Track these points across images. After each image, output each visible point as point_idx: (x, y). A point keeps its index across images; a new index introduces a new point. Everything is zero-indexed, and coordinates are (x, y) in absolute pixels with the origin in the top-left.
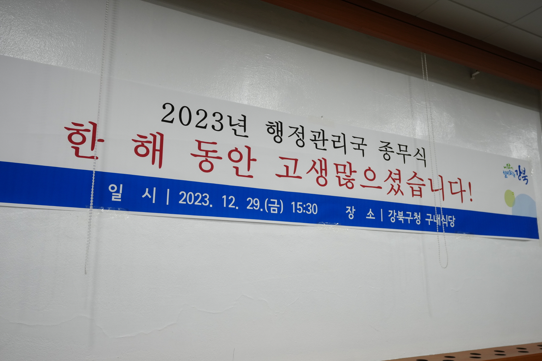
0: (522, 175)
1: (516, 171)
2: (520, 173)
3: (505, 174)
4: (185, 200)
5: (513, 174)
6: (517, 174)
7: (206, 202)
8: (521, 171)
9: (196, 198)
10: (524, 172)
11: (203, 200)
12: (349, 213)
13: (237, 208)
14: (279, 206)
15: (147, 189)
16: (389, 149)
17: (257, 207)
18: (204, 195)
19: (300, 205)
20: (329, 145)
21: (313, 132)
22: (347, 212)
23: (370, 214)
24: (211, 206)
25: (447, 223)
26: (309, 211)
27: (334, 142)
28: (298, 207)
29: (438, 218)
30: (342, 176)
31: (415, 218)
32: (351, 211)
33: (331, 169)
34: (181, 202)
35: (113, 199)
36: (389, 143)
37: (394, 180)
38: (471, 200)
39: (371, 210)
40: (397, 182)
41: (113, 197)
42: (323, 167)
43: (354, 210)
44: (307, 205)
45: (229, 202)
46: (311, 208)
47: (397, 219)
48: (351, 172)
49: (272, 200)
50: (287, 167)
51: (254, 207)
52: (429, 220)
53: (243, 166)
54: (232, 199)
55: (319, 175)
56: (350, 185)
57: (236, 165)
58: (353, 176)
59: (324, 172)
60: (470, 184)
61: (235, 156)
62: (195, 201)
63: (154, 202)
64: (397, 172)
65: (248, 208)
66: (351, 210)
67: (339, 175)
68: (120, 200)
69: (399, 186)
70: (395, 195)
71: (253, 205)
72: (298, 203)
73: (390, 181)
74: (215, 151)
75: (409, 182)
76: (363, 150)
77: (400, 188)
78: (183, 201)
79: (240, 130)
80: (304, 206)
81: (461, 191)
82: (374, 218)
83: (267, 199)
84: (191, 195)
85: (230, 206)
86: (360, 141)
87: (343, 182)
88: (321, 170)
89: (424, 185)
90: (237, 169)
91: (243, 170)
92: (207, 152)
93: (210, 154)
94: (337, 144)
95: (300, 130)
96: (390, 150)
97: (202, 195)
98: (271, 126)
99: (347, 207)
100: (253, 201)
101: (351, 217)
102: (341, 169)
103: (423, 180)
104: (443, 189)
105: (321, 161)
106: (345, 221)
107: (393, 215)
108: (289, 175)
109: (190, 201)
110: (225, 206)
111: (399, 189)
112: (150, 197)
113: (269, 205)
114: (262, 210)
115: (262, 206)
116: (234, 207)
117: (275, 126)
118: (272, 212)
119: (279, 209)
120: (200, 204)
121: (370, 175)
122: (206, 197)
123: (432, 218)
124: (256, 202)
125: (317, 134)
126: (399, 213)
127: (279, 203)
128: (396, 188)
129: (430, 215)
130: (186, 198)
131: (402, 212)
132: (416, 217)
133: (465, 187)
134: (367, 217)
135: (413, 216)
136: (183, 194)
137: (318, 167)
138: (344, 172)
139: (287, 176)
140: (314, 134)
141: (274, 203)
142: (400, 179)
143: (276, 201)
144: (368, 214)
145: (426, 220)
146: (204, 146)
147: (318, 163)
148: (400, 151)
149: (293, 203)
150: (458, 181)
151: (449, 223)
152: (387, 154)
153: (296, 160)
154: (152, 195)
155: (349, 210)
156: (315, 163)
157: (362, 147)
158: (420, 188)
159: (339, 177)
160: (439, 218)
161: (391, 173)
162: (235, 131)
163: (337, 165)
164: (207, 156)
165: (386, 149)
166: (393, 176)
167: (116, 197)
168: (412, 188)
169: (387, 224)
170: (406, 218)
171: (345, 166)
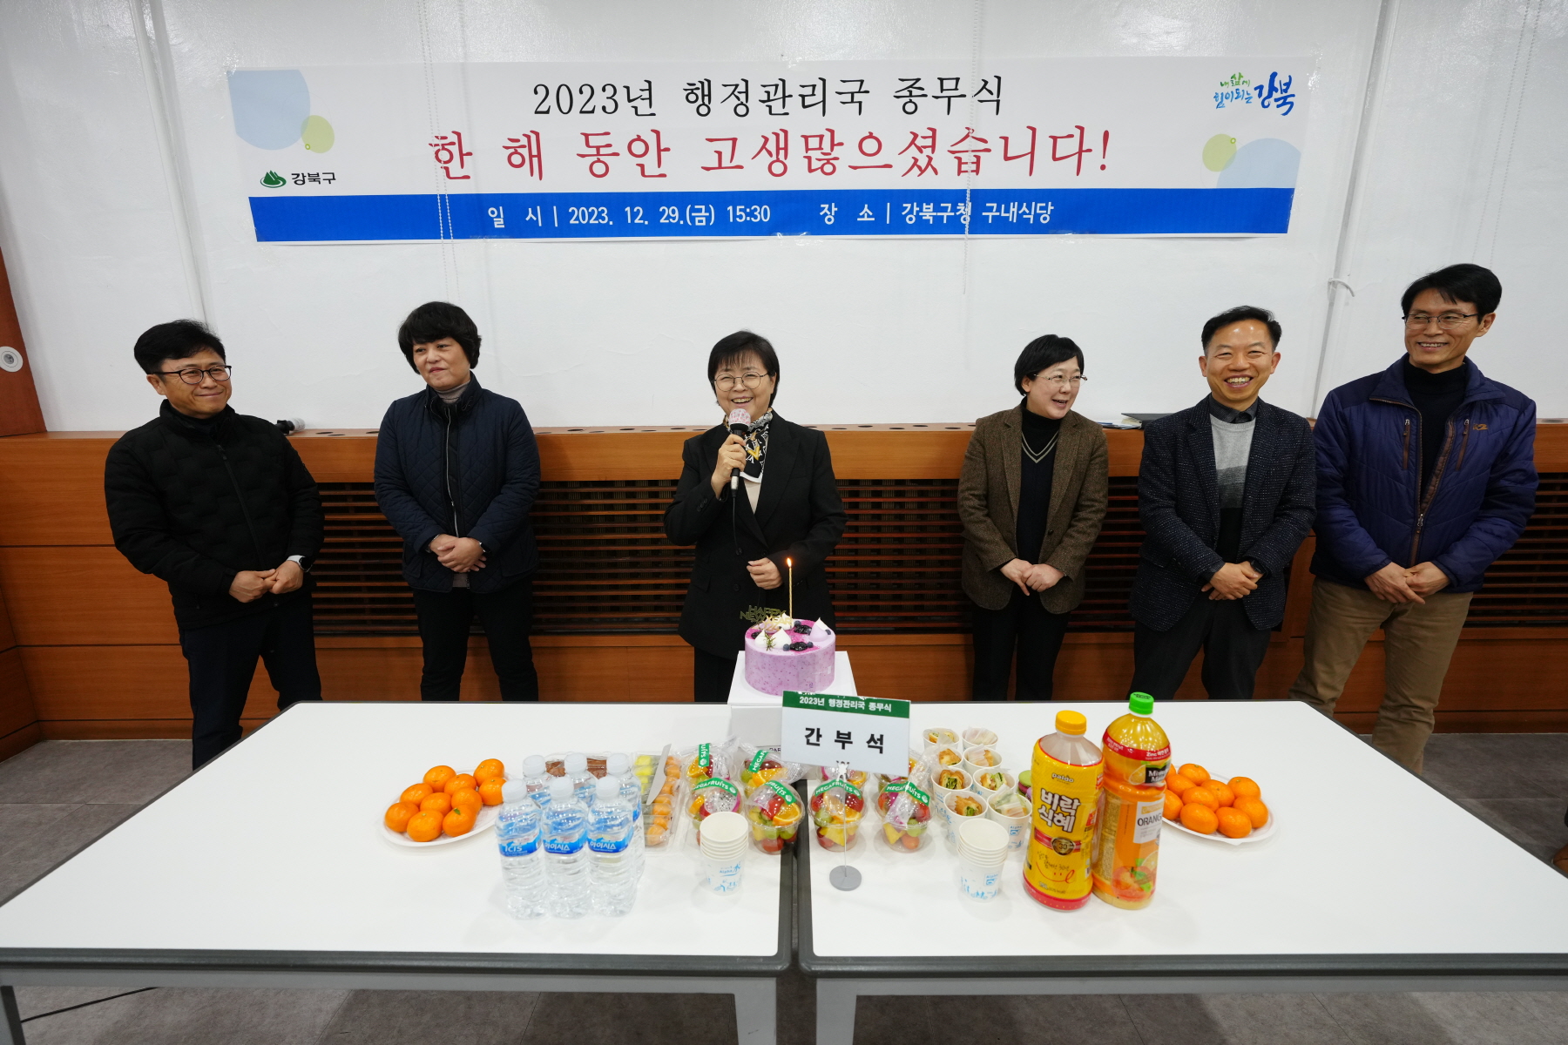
0: (1276, 95)
1: (1260, 88)
2: (1272, 89)
3: (1220, 100)
4: (577, 219)
5: (1246, 96)
6: (1260, 95)
7: (604, 219)
8: (1277, 85)
9: (591, 215)
10: (1284, 87)
11: (600, 216)
12: (826, 214)
13: (646, 223)
14: (708, 214)
15: (530, 209)
16: (915, 92)
17: (674, 218)
18: (600, 210)
19: (741, 210)
20: (794, 104)
21: (764, 86)
22: (822, 214)
23: (866, 215)
24: (611, 223)
25: (1031, 217)
26: (756, 217)
27: (803, 97)
28: (738, 213)
29: (1012, 209)
30: (815, 155)
31: (958, 213)
32: (829, 213)
33: (796, 145)
34: (572, 222)
35: (496, 226)
36: (918, 80)
37: (920, 149)
38: (1103, 167)
39: (866, 206)
40: (928, 151)
41: (496, 223)
42: (782, 145)
43: (834, 209)
44: (753, 208)
45: (634, 215)
46: (760, 213)
47: (918, 217)
48: (833, 145)
49: (696, 207)
50: (720, 154)
51: (671, 220)
52: (990, 214)
53: (650, 161)
54: (638, 210)
55: (774, 158)
56: (828, 168)
57: (640, 161)
58: (837, 151)
59: (782, 152)
60: (1106, 135)
61: (638, 148)
62: (590, 218)
63: (540, 225)
64: (930, 133)
65: (662, 221)
66: (830, 209)
67: (810, 153)
68: (503, 226)
69: (930, 159)
70: (919, 175)
71: (668, 217)
72: (738, 208)
73: (913, 151)
74: (609, 145)
75: (954, 149)
76: (860, 103)
77: (932, 163)
78: (575, 220)
79: (643, 107)
80: (748, 210)
81: (1081, 152)
82: (873, 219)
83: (689, 206)
84: (583, 211)
85: (637, 221)
86: (855, 87)
87: (815, 165)
88: (778, 149)
89: (988, 150)
90: (642, 166)
91: (651, 168)
92: (598, 148)
93: (603, 151)
94: (808, 101)
95: (742, 88)
96: (920, 92)
97: (588, 210)
98: (692, 90)
99: (822, 206)
100: (668, 211)
101: (830, 220)
102: (814, 143)
103: (985, 141)
104: (1032, 153)
105: (777, 135)
106: (818, 228)
107: (911, 212)
108: (723, 166)
109: (584, 219)
110: (629, 221)
111: (929, 164)
112: (535, 219)
113: (693, 214)
114: (682, 222)
115: (682, 216)
116: (642, 221)
117: (698, 89)
118: (697, 224)
119: (708, 219)
120: (597, 222)
121: (870, 146)
122: (603, 211)
123: (999, 210)
124: (673, 212)
125: (772, 90)
126: (925, 206)
127: (708, 210)
128: (923, 162)
129: (995, 205)
130: (578, 215)
131: (932, 204)
132: (962, 211)
133: (1093, 140)
134: (859, 219)
135: (954, 209)
136: (573, 211)
137: (771, 146)
138: (820, 148)
139: (720, 167)
140: (767, 89)
141: (700, 211)
142: (933, 147)
143: (703, 207)
144: (861, 214)
145: (984, 214)
146: (593, 141)
147: (772, 139)
148: (942, 90)
149: (730, 208)
150: (1077, 133)
151: (1037, 216)
152: (911, 101)
153: (734, 140)
154: (537, 216)
155: (826, 210)
156: (766, 140)
157: (857, 97)
158: (978, 158)
159: (809, 158)
160: (1015, 210)
161: (916, 136)
162: (636, 108)
163: (806, 138)
164: (598, 154)
165: (911, 92)
166: (920, 142)
167: (499, 223)
168: (959, 159)
169: (898, 227)
170: (939, 214)
171: (821, 137)
